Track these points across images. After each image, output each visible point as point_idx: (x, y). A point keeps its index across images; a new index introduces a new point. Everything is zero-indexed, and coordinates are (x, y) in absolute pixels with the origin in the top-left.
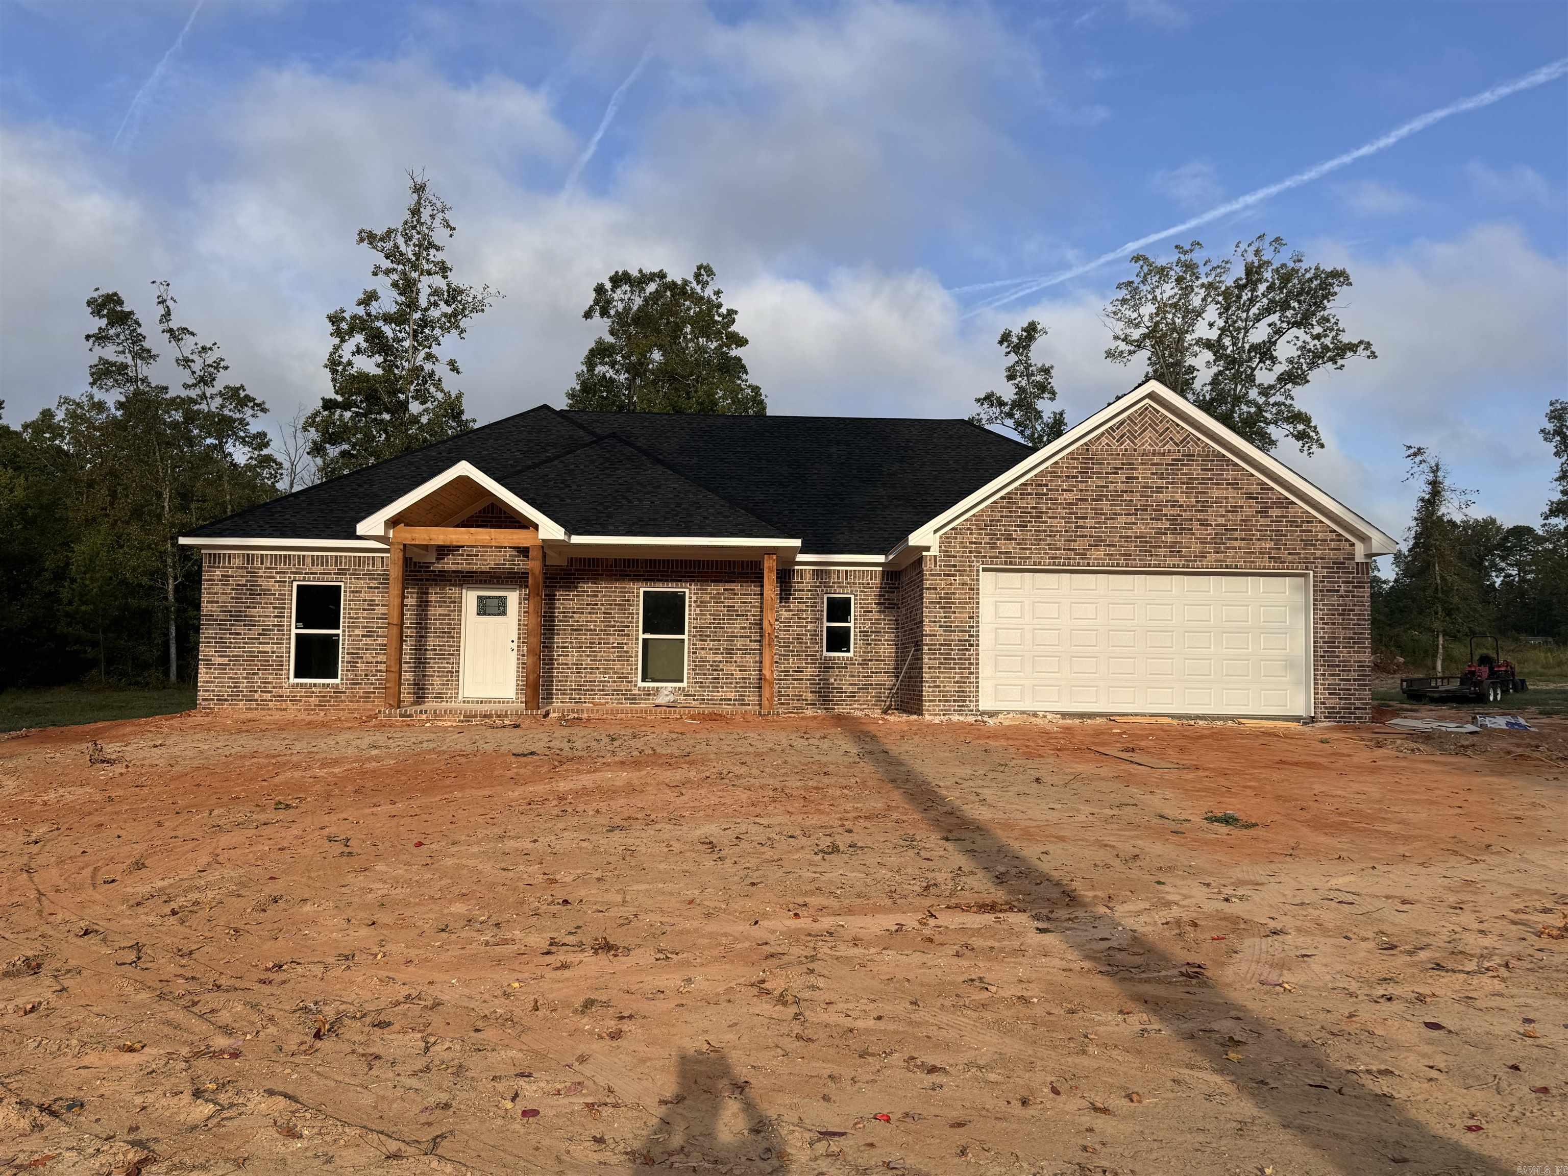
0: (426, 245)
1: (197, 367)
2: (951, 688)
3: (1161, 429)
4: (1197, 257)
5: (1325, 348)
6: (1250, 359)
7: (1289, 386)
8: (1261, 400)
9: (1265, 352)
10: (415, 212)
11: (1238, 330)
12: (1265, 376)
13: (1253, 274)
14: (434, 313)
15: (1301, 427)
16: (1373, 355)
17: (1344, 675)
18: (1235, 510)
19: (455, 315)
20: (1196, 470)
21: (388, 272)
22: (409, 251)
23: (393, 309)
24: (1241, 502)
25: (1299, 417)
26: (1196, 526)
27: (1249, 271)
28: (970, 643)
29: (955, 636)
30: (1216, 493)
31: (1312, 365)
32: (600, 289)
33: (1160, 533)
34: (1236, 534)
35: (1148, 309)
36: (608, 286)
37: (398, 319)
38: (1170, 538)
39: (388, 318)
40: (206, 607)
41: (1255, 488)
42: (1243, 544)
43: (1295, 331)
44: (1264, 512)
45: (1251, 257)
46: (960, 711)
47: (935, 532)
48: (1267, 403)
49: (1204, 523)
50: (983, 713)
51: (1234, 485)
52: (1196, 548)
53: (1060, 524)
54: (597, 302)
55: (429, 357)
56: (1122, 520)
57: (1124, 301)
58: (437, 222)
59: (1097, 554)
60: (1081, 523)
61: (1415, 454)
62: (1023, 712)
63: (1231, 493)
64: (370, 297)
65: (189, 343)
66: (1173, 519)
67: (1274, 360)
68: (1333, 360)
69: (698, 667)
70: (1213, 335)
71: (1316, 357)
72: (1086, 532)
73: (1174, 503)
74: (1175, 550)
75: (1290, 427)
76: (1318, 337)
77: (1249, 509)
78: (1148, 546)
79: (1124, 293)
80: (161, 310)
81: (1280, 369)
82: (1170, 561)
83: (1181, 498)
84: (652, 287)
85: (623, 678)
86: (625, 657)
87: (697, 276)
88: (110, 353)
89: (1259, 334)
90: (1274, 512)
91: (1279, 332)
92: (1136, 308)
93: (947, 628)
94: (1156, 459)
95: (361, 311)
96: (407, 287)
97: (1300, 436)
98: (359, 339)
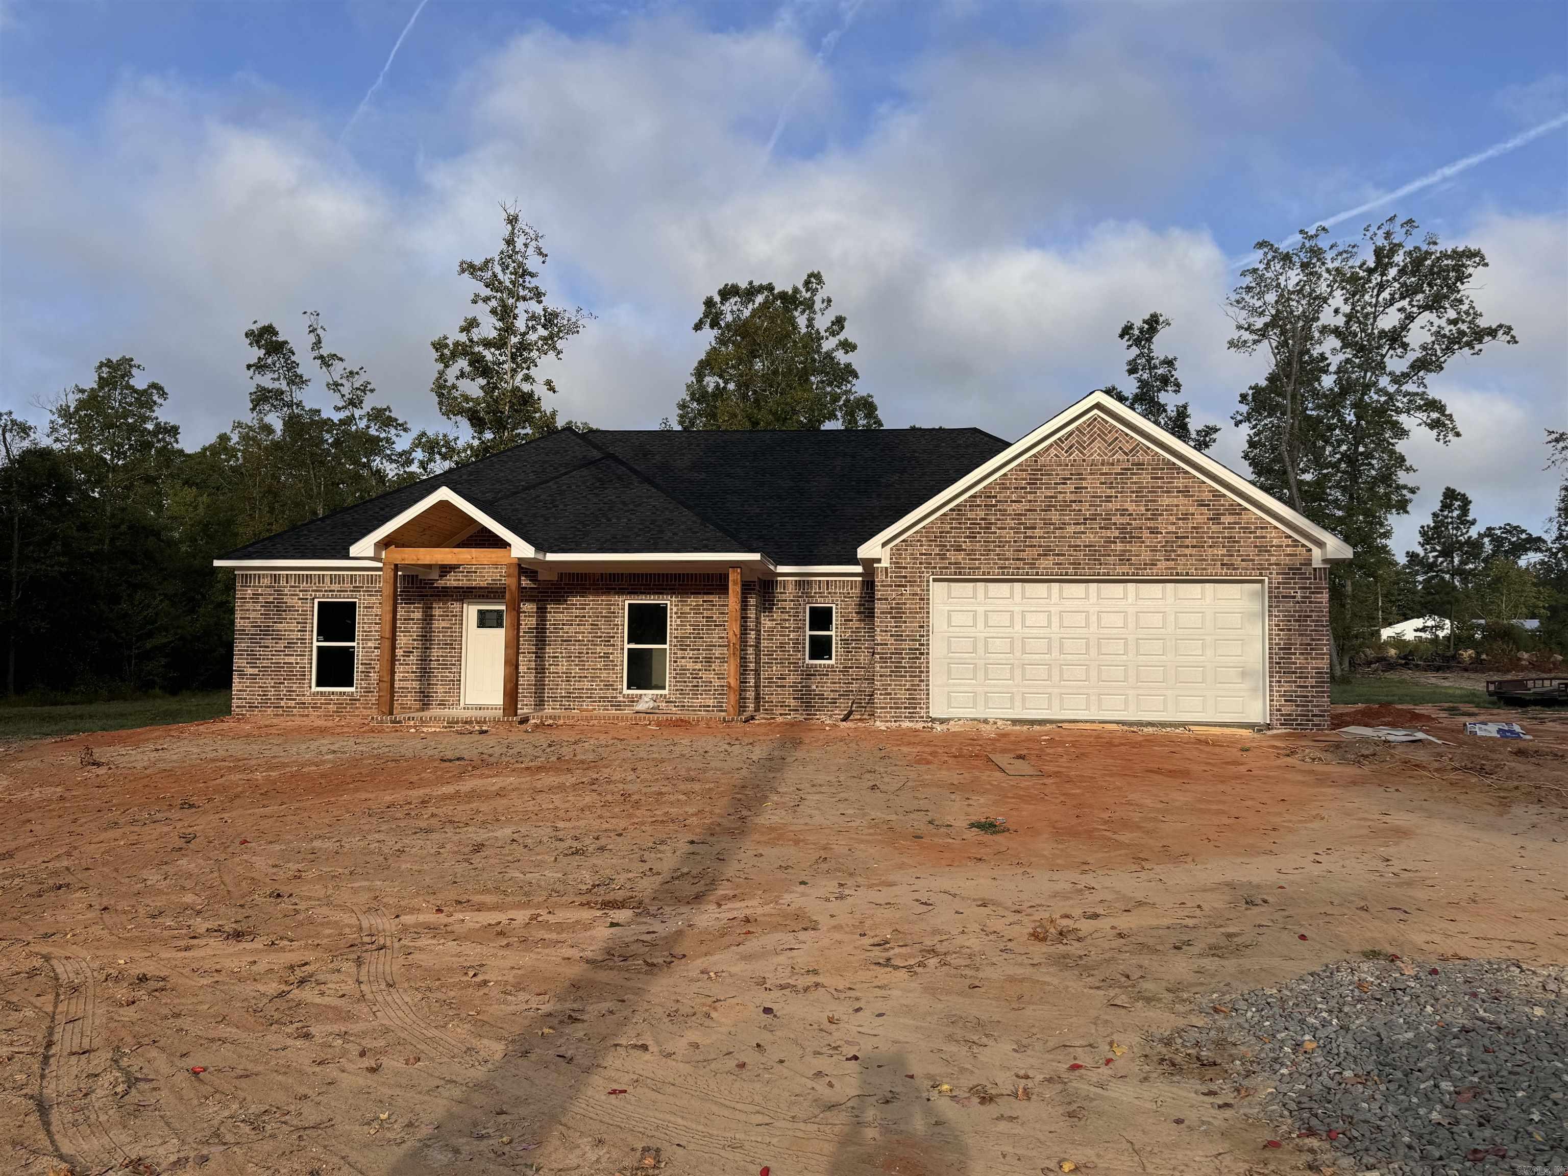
0: (523, 273)
1: (346, 390)
2: (903, 695)
3: (1110, 438)
4: (1323, 243)
5: (1462, 333)
6: (1380, 347)
7: (1421, 373)
8: (1392, 389)
9: (1395, 338)
10: (510, 242)
11: (1366, 316)
12: (1396, 364)
13: (1383, 257)
14: (532, 337)
15: (1435, 415)
16: (1514, 340)
17: (1300, 682)
18: (1185, 517)
19: (551, 336)
20: (1146, 479)
21: (486, 300)
22: (506, 279)
23: (493, 334)
24: (1192, 510)
25: (1433, 405)
26: (1146, 534)
27: (1378, 252)
28: (920, 652)
29: (906, 645)
30: (1165, 501)
31: (1448, 350)
32: (709, 303)
33: (1109, 541)
34: (1188, 542)
35: (1271, 297)
36: (717, 299)
37: (499, 344)
38: (1119, 547)
39: (487, 344)
40: (239, 623)
41: (1207, 496)
42: (1194, 551)
43: (1427, 314)
44: (1216, 519)
45: (1381, 241)
46: (911, 718)
47: (884, 545)
48: (1398, 391)
49: (1154, 531)
50: (933, 720)
51: (1185, 492)
52: (1146, 556)
53: (1008, 535)
54: (706, 315)
55: (527, 378)
56: (1071, 529)
57: (1249, 289)
58: (531, 251)
59: (1046, 563)
60: (1029, 533)
61: (1557, 440)
62: (975, 719)
63: (1182, 500)
64: (471, 325)
65: (338, 367)
66: (1123, 528)
67: (1405, 346)
68: (1469, 345)
69: (681, 673)
70: (1340, 321)
71: (1453, 343)
72: (1035, 542)
73: (1123, 512)
74: (1124, 559)
75: (1423, 416)
76: (1453, 322)
77: (1201, 516)
78: (1096, 554)
79: (1249, 280)
80: (312, 338)
81: (1411, 356)
82: (1119, 569)
83: (1131, 507)
84: (760, 299)
85: (609, 686)
86: (610, 665)
87: (807, 283)
88: (267, 380)
89: (1389, 320)
90: (1227, 519)
91: (1410, 318)
92: (1261, 295)
93: (898, 637)
94: (1105, 469)
95: (463, 337)
96: (505, 313)
97: (1434, 425)
98: (463, 363)
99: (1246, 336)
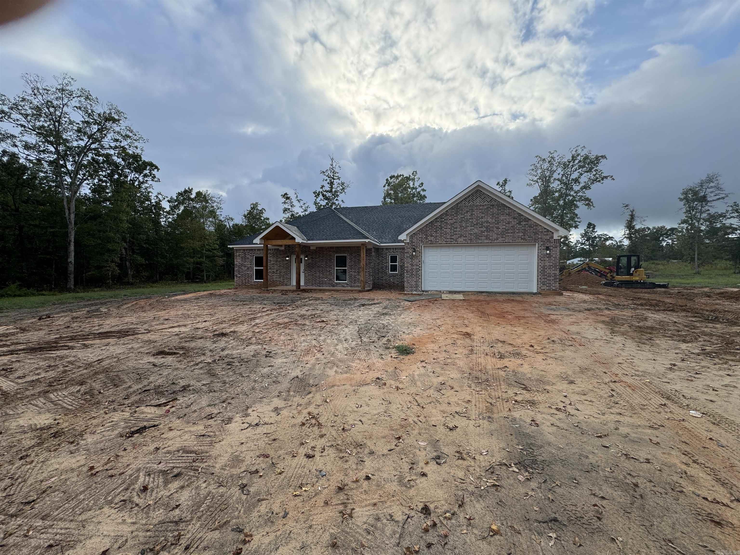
0: (334, 172)
2: (414, 283)
3: (482, 197)
4: (555, 155)
5: (597, 178)
6: (571, 183)
7: (584, 190)
8: (575, 195)
9: (576, 181)
10: (332, 165)
11: (568, 175)
12: (576, 188)
13: (574, 158)
14: (338, 189)
15: (587, 202)
16: (613, 179)
17: (549, 278)
18: (509, 223)
19: (343, 189)
20: (495, 210)
21: (326, 180)
22: (331, 175)
23: (329, 189)
24: (511, 220)
25: (587, 199)
26: (495, 229)
28: (419, 269)
29: (415, 267)
30: (502, 218)
31: (592, 183)
32: (387, 180)
33: (482, 232)
34: (509, 231)
35: (539, 171)
37: (331, 191)
38: (486, 233)
39: (326, 191)
40: (236, 263)
41: (516, 215)
42: (511, 234)
43: (586, 174)
44: (519, 223)
45: (574, 153)
46: (416, 291)
47: (407, 235)
48: (576, 195)
49: (498, 228)
50: (423, 291)
51: (509, 215)
52: (495, 236)
53: (448, 231)
54: (387, 183)
55: (337, 200)
56: (469, 228)
57: (533, 170)
58: (337, 167)
59: (460, 240)
60: (455, 230)
61: (626, 207)
62: (436, 291)
63: (507, 217)
64: (323, 187)
66: (487, 227)
67: (579, 183)
68: (599, 181)
69: (351, 276)
70: (560, 176)
71: (594, 181)
72: (457, 233)
73: (487, 222)
74: (487, 238)
75: (584, 202)
76: (594, 175)
77: (514, 222)
78: (478, 237)
79: (533, 167)
81: (581, 185)
82: (486, 241)
83: (490, 220)
84: (400, 179)
85: (330, 280)
86: (331, 274)
88: (286, 206)
89: (575, 175)
90: (523, 223)
91: (581, 174)
92: (536, 171)
93: (412, 265)
94: (481, 208)
95: (321, 190)
96: (331, 184)
97: (588, 205)
98: (321, 197)
99: (532, 182)
